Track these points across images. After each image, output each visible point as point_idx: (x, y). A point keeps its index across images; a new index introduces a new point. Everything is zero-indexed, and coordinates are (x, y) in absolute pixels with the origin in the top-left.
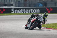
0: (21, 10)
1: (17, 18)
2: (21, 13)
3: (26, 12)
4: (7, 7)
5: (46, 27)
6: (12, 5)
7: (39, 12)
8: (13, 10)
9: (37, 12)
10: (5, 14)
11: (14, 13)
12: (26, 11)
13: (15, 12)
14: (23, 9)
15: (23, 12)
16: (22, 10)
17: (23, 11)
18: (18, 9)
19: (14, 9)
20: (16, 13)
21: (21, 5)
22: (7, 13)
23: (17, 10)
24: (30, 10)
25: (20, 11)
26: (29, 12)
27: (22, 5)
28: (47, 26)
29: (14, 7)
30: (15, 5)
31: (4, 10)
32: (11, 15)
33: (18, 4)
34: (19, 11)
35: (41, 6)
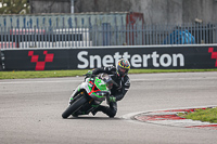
3: (134, 65)
4: (59, 46)
5: (211, 121)
7: (182, 64)
8: (83, 56)
9: (175, 64)
11: (88, 68)
12: (133, 60)
13: (92, 66)
14: (122, 54)
16: (117, 56)
19: (86, 54)
21: (114, 37)
22: (60, 69)
23: (97, 57)
24: (149, 56)
25: (112, 61)
26: (146, 65)
27: (117, 36)
29: (86, 45)
30: (91, 40)
34: (107, 60)
35: (188, 41)
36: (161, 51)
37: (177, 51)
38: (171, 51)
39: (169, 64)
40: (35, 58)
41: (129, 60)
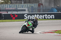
4: (19, 13)
6: (25, 10)
7: (54, 18)
9: (52, 18)
10: (18, 20)
11: (27, 19)
29: (27, 12)
35: (55, 11)
36: (48, 14)
38: (51, 14)
39: (50, 18)
40: (12, 16)
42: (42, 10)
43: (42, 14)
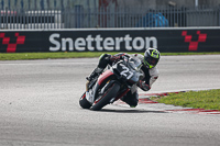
0: (85, 38)
1: (69, 71)
2: (87, 50)
3: (106, 48)
4: (31, 28)
5: (184, 105)
6: (51, 20)
8: (55, 39)
9: (147, 47)
10: (26, 55)
11: (60, 50)
12: (105, 43)
13: (64, 49)
14: (94, 36)
15: (93, 49)
16: (90, 39)
17: (94, 44)
18: (74, 36)
19: (58, 36)
20: (68, 50)
21: (86, 19)
22: (31, 51)
23: (69, 40)
24: (121, 39)
25: (84, 44)
26: (118, 48)
27: (89, 19)
28: (185, 101)
29: (58, 27)
30: (63, 22)
31: (21, 40)
32: (47, 58)
33: (73, 17)
34: (79, 43)
35: (162, 24)
36: (134, 34)
37: (150, 34)
38: (144, 34)
41: (102, 44)
42: (113, 18)
43: (114, 35)
